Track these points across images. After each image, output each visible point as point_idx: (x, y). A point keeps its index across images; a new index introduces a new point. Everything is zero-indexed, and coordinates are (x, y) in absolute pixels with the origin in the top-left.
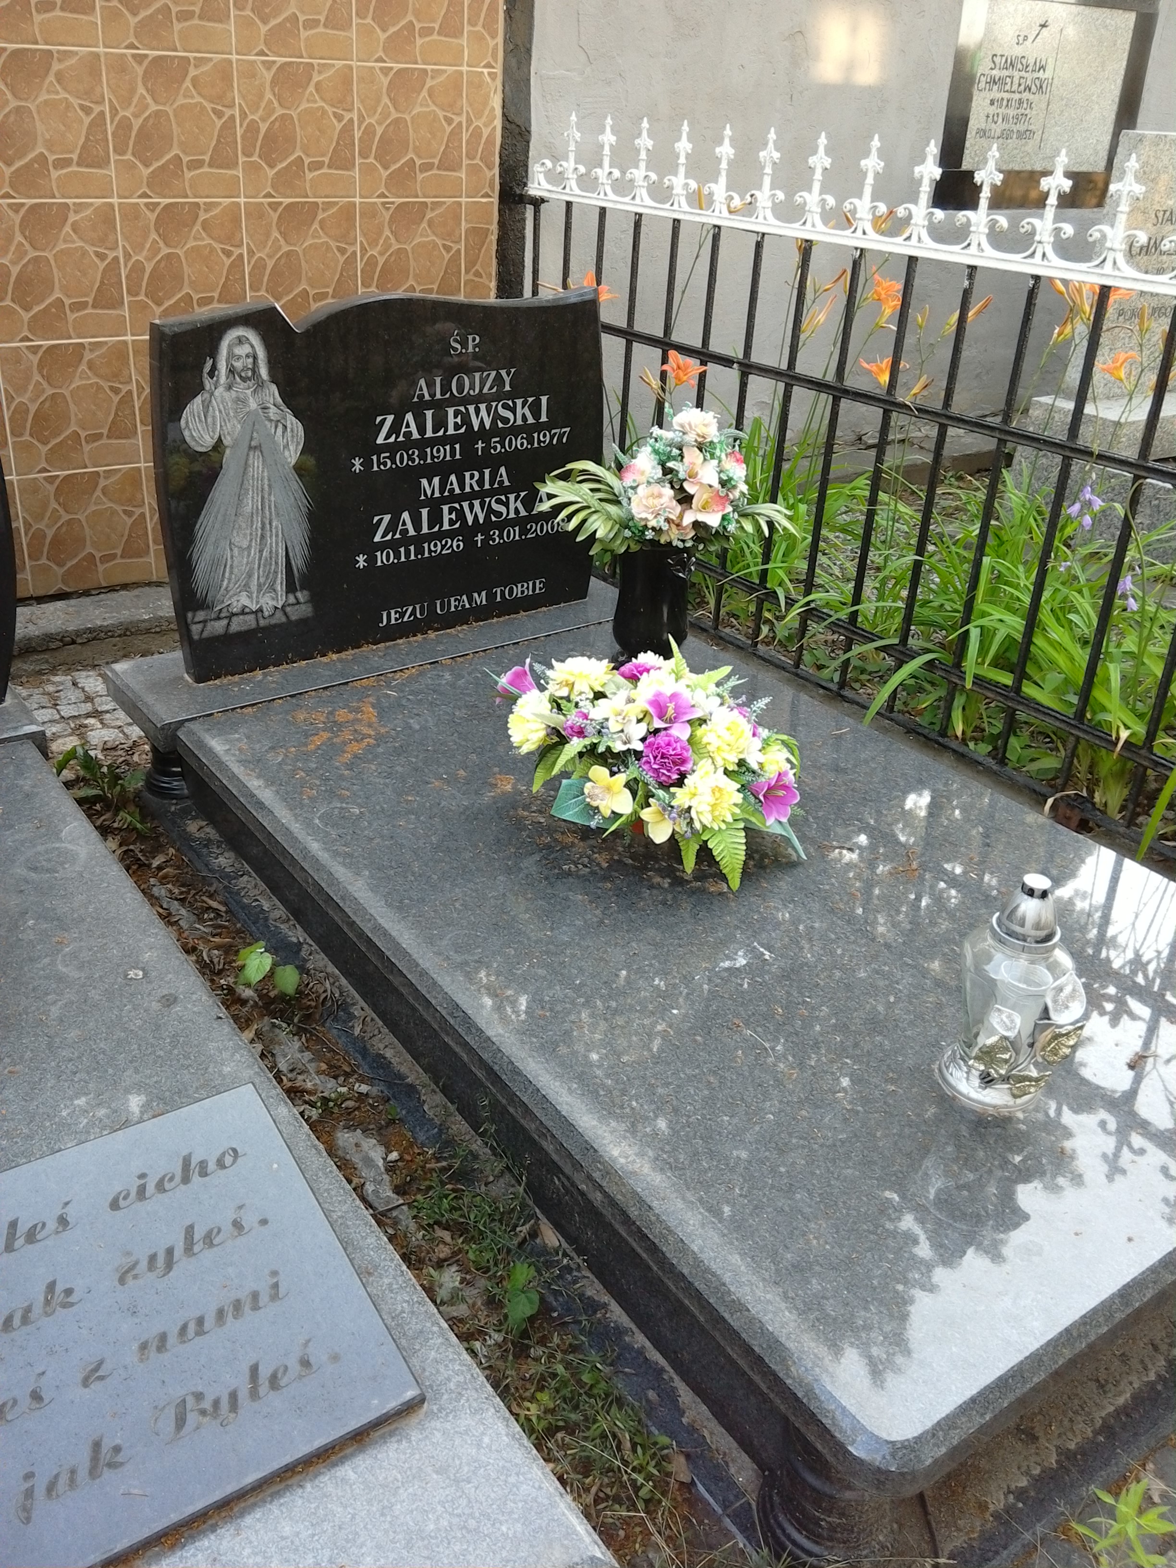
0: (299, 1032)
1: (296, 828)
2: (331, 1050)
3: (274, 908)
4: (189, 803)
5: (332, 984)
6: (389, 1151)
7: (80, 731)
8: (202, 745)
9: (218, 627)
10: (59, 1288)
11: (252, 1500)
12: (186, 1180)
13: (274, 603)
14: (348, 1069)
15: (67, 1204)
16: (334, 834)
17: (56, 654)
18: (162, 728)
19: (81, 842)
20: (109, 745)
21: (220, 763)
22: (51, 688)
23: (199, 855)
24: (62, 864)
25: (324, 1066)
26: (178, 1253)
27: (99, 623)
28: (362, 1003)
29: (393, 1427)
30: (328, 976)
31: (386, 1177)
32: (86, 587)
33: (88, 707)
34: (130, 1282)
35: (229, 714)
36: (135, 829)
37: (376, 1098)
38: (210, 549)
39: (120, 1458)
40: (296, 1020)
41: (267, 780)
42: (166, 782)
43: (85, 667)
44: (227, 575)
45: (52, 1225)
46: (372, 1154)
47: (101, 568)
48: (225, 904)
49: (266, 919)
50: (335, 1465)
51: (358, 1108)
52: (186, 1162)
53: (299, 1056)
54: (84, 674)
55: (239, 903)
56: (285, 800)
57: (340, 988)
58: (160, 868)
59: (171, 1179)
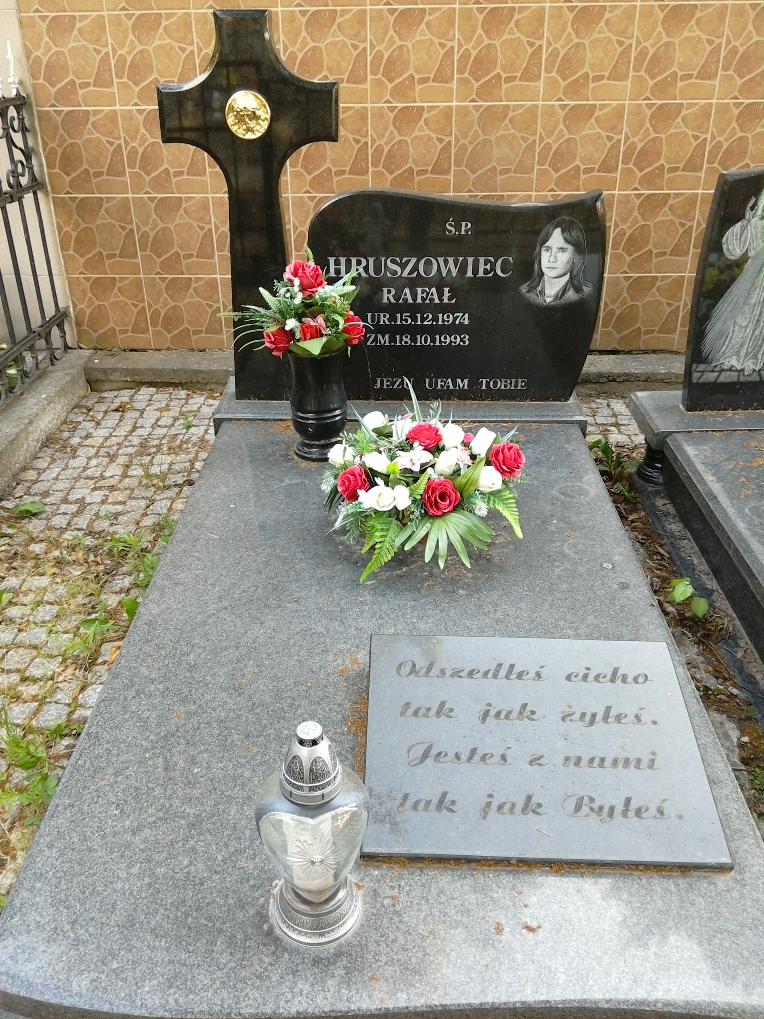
0: (699, 643)
1: (731, 511)
2: (717, 660)
3: (701, 564)
4: (661, 488)
5: (729, 622)
6: (743, 735)
7: (605, 432)
8: (681, 449)
9: (711, 377)
10: (529, 708)
11: (608, 871)
12: (613, 680)
13: (754, 367)
14: (727, 676)
15: (542, 667)
16: (757, 521)
17: (602, 386)
18: (658, 434)
19: (593, 486)
20: (620, 444)
21: (690, 463)
22: (594, 406)
23: (659, 520)
24: (580, 495)
25: (711, 669)
26: (599, 717)
27: (633, 371)
28: (747, 639)
29: (707, 874)
30: (727, 615)
31: (737, 750)
32: (631, 348)
33: (613, 420)
34: (568, 722)
35: (704, 434)
36: (624, 495)
37: (742, 700)
38: (719, 324)
39: (539, 810)
40: (698, 635)
41: (718, 478)
42: (649, 472)
43: (617, 397)
44: (726, 343)
45: (532, 674)
46: (730, 732)
47: (643, 338)
48: (669, 553)
49: (694, 569)
50: (663, 877)
51: (728, 702)
52: (615, 672)
53: (696, 657)
54: (615, 401)
55: (678, 554)
56: (728, 493)
57: (734, 626)
58: (633, 521)
59: (604, 677)
